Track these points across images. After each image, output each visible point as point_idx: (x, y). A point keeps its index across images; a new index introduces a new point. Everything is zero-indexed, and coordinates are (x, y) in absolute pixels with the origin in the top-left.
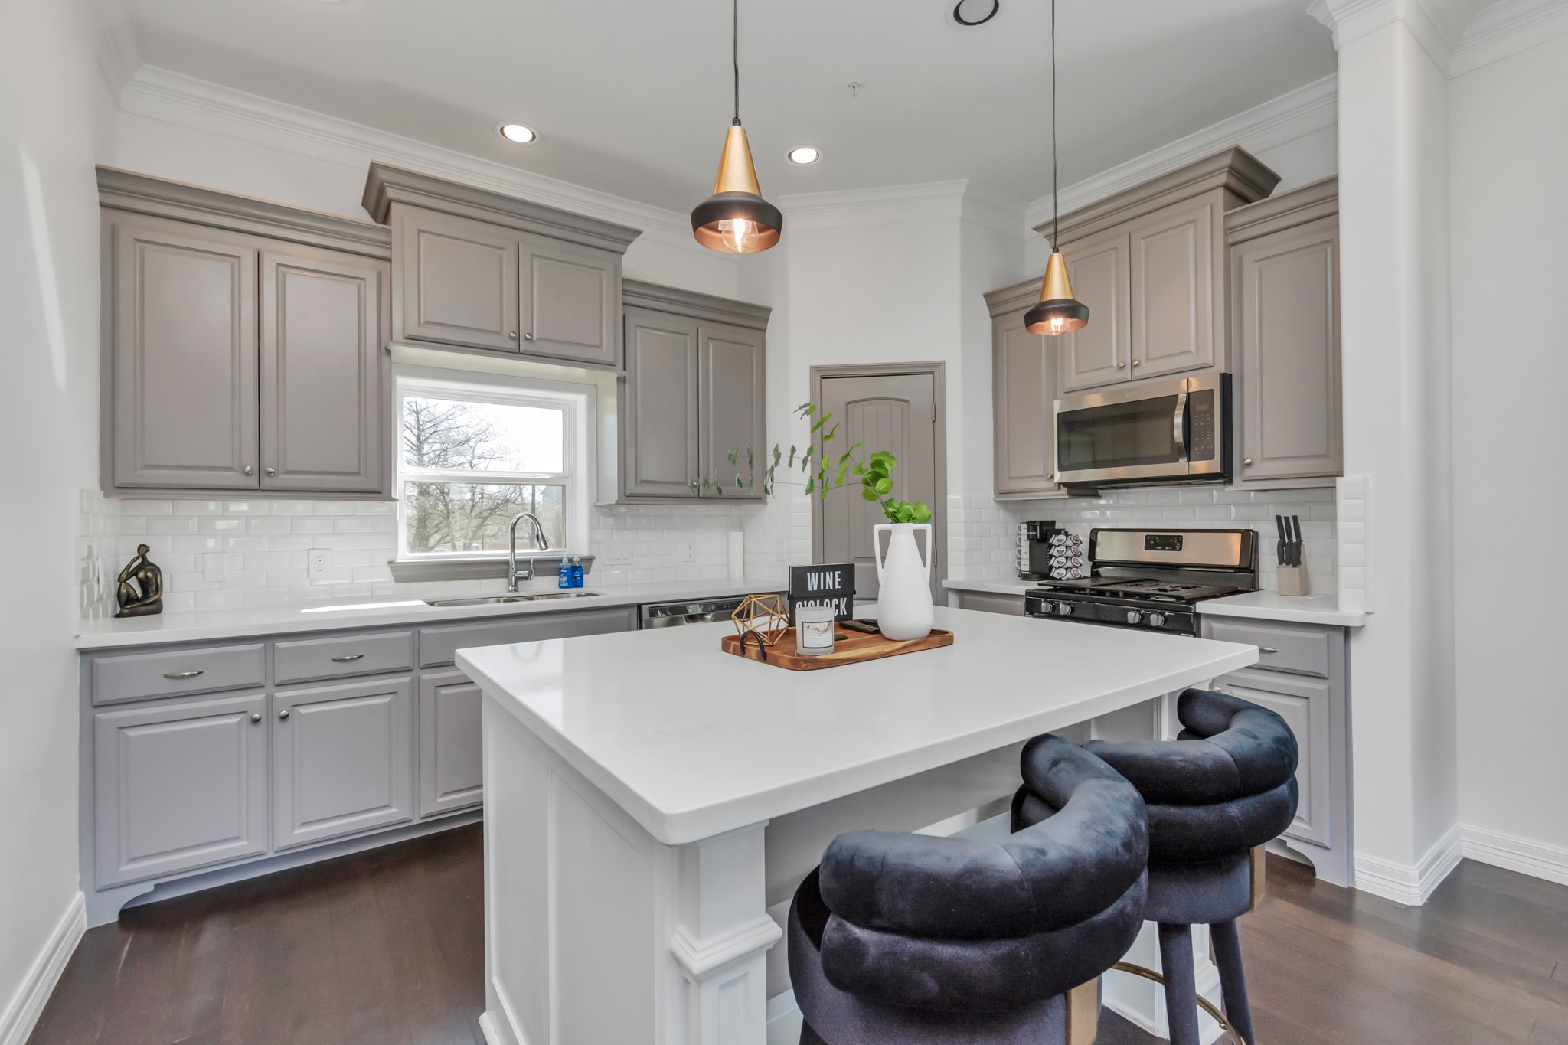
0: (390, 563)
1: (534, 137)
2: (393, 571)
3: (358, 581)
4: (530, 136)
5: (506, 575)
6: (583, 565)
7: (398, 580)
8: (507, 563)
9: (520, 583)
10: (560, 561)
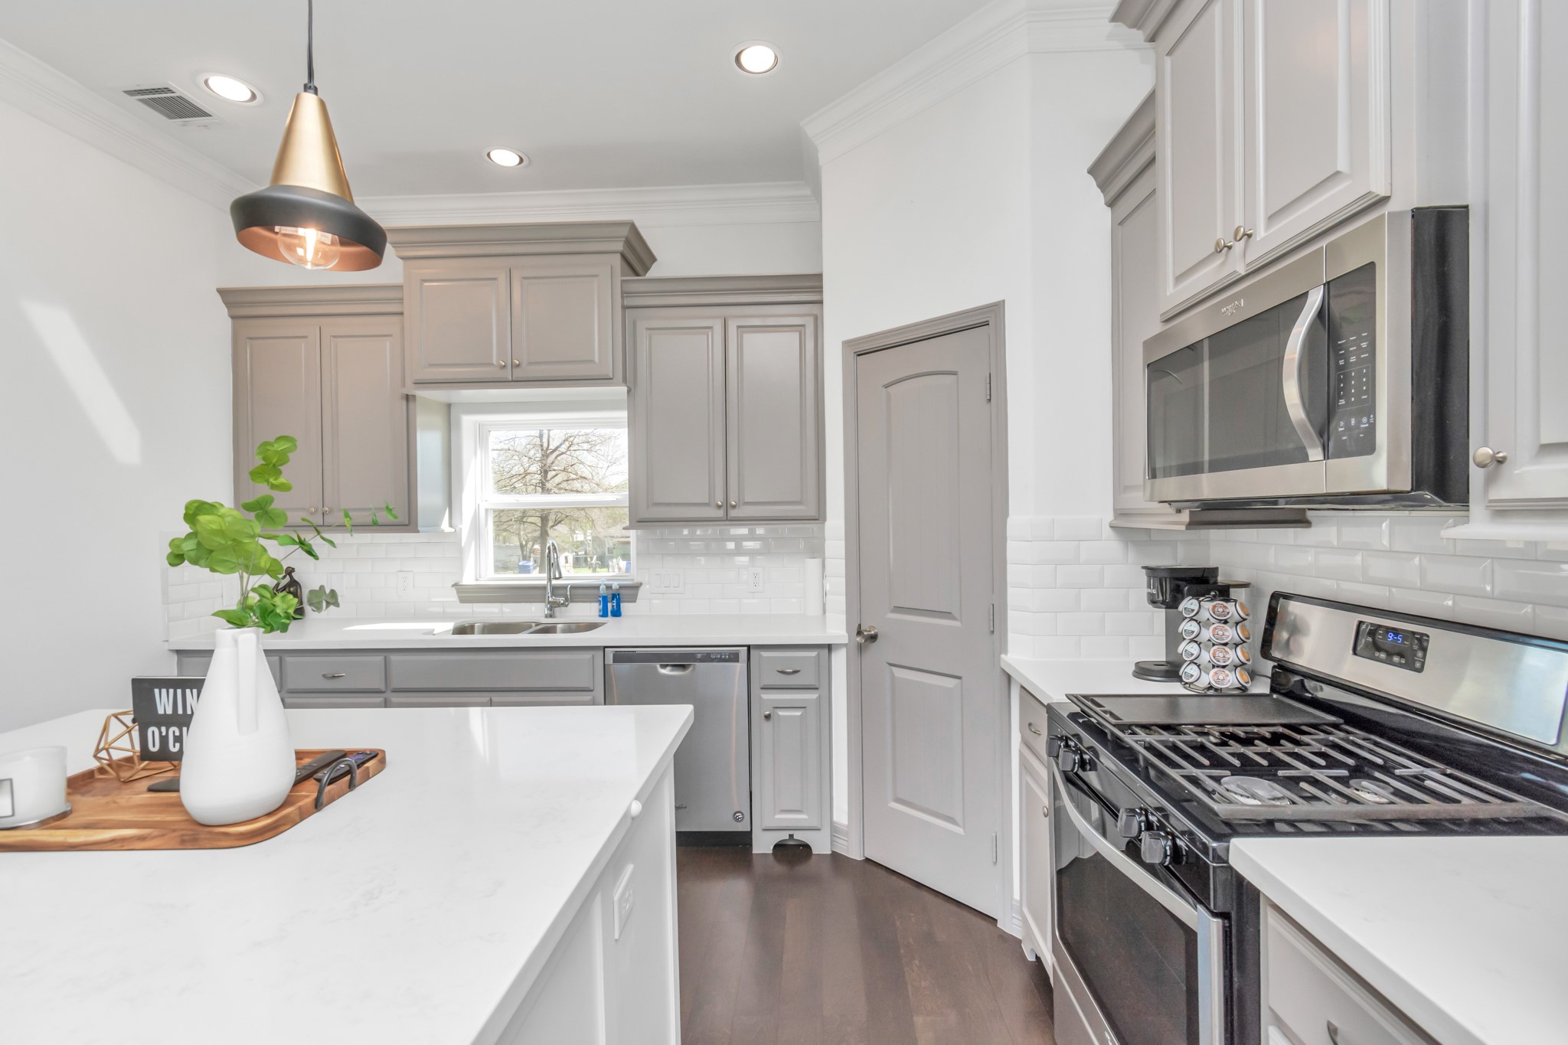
0: (455, 585)
1: (521, 160)
2: (458, 592)
3: (433, 600)
4: (517, 160)
5: (541, 599)
6: (623, 592)
7: (463, 600)
8: (544, 588)
9: (557, 610)
10: (597, 587)
